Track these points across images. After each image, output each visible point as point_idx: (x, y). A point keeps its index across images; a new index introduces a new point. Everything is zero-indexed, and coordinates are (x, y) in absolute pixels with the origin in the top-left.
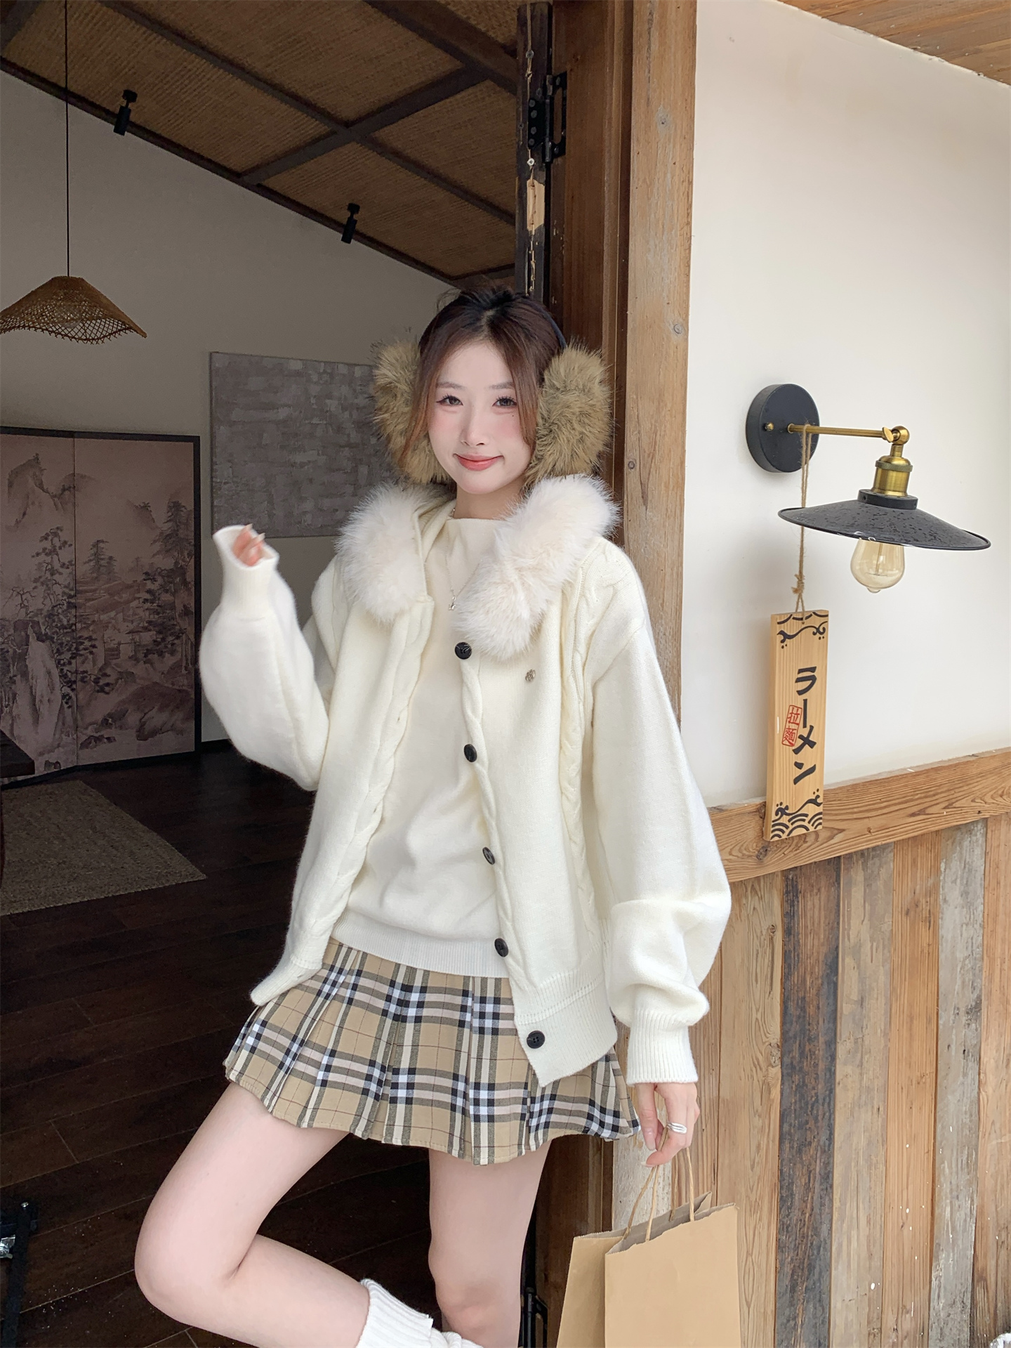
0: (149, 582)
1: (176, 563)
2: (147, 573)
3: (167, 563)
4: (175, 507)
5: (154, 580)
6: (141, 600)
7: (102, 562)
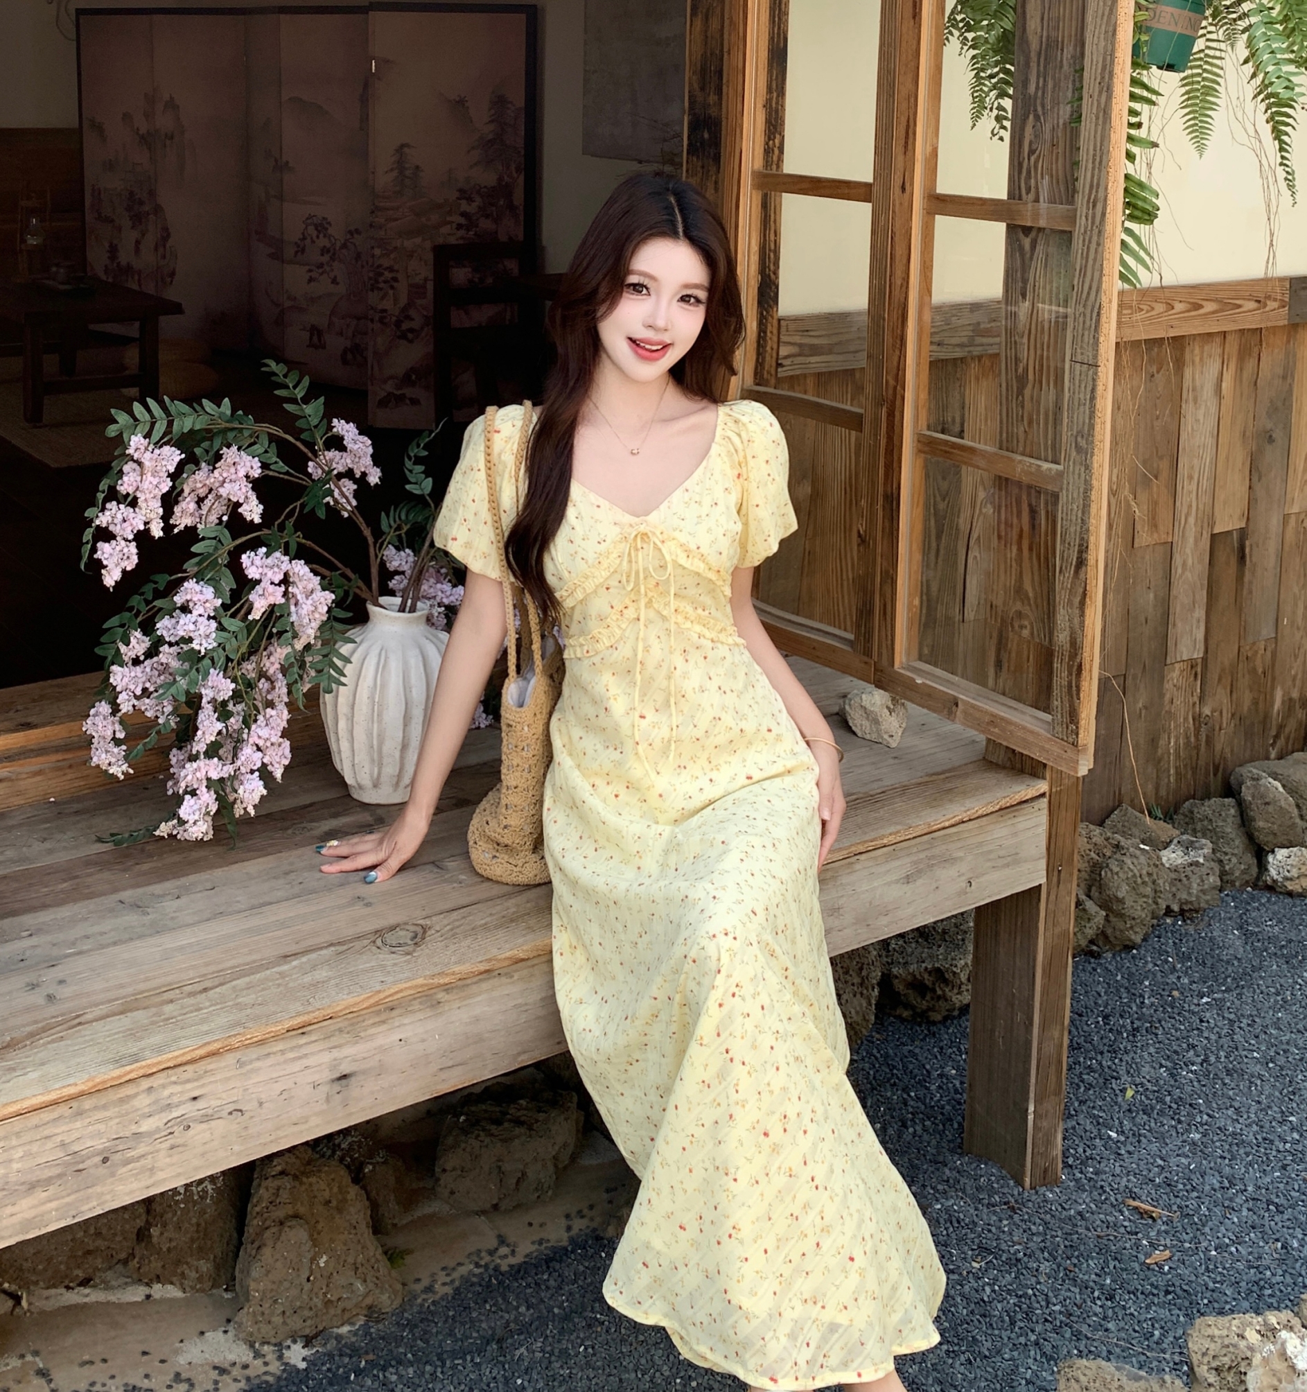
0: (464, 202)
1: (500, 179)
2: (460, 190)
3: (488, 178)
4: (500, 102)
5: (470, 200)
6: (454, 226)
7: (408, 173)
